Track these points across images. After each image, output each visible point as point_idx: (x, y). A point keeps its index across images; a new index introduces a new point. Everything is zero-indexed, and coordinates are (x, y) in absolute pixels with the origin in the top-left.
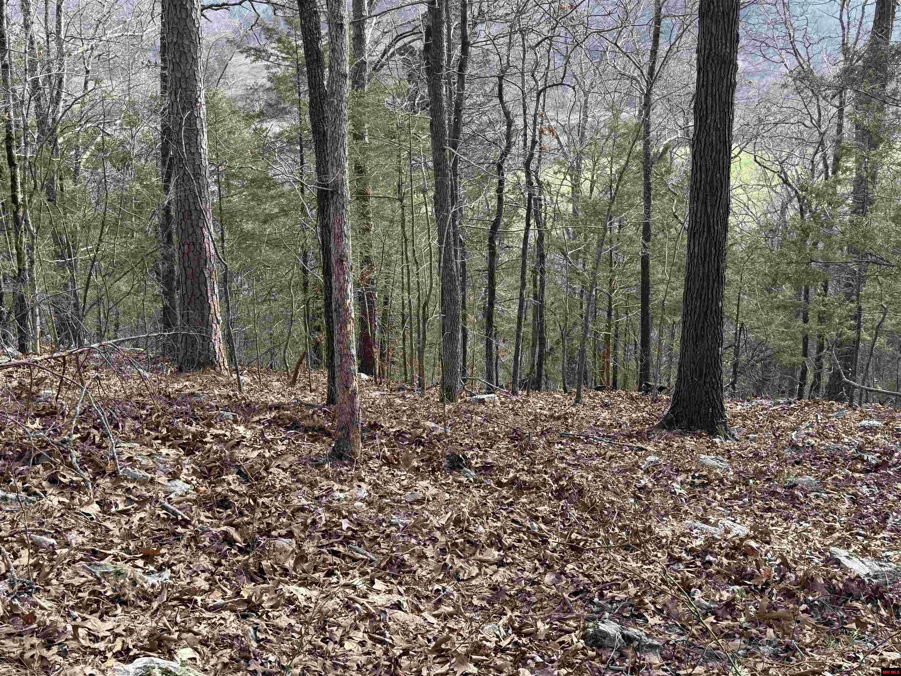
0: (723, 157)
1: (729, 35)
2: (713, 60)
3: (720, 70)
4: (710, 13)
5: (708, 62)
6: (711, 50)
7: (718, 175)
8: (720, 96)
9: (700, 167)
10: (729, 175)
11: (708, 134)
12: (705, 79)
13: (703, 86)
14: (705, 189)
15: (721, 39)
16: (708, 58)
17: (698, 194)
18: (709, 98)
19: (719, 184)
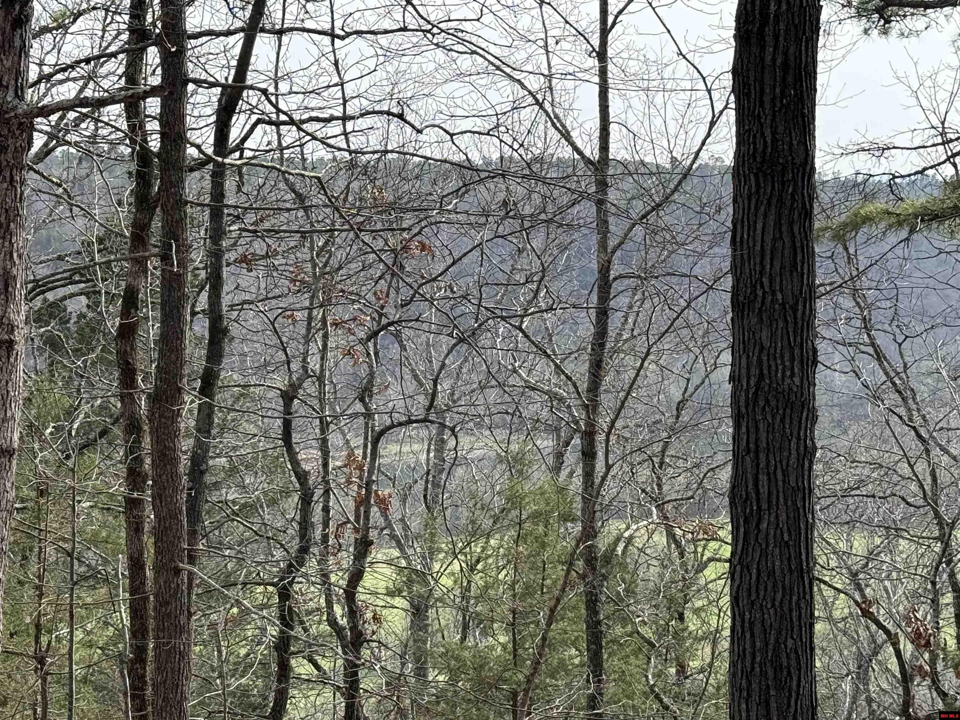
0: (798, 604)
1: (797, 351)
2: (767, 401)
3: (782, 421)
4: (758, 305)
5: (756, 402)
6: (761, 376)
7: (790, 642)
8: (785, 474)
9: (751, 623)
10: (811, 642)
11: (764, 553)
12: (753, 437)
13: (748, 452)
14: (763, 673)
15: (782, 357)
16: (756, 394)
17: (749, 683)
18: (763, 478)
19: (793, 662)
